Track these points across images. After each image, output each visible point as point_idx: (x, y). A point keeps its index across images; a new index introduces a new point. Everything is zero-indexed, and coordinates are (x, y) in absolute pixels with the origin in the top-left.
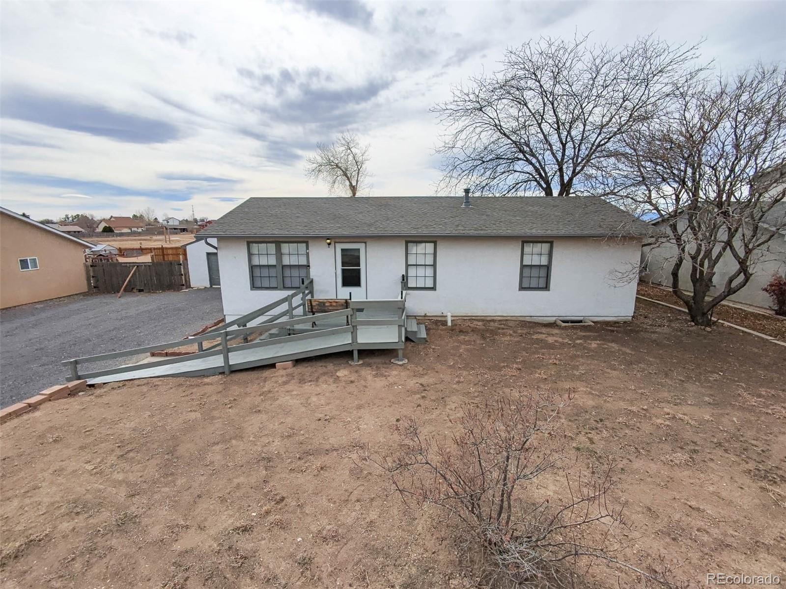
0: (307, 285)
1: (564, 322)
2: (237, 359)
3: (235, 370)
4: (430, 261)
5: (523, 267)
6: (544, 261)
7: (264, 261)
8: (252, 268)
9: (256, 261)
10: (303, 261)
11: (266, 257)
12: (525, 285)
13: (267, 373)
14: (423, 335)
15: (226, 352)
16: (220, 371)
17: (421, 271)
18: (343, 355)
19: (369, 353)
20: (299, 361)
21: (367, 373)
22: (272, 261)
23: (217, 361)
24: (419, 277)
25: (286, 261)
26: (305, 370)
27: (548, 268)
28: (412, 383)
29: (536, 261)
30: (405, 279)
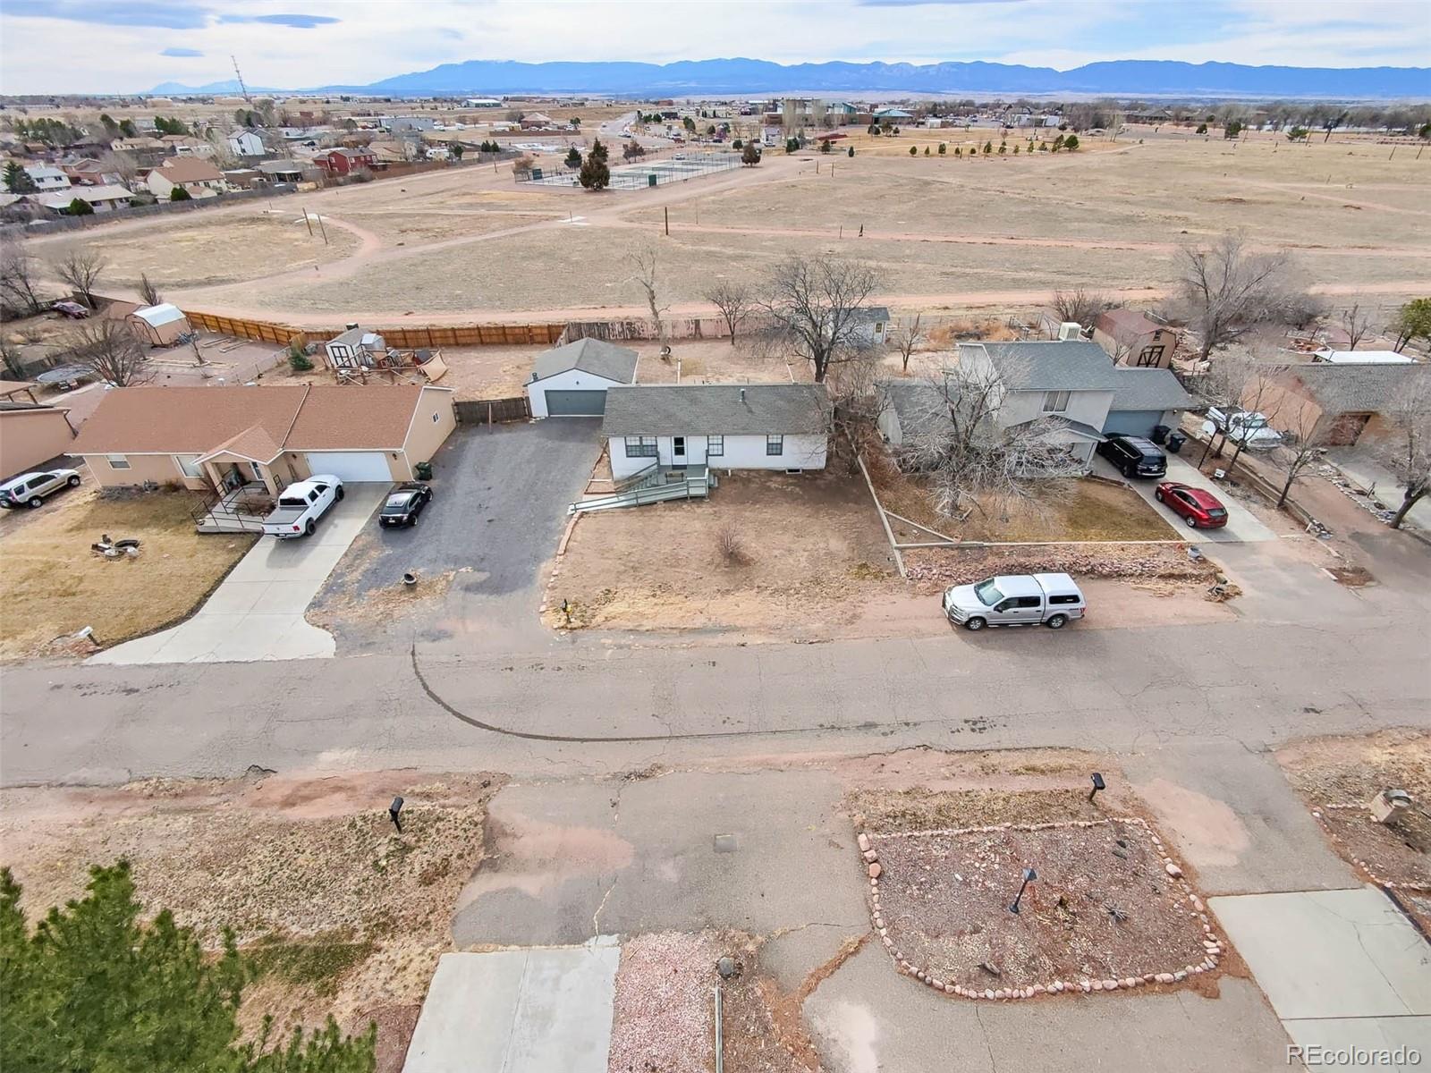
0: (657, 455)
1: (790, 471)
2: (640, 501)
3: (640, 505)
4: (720, 442)
5: (768, 444)
6: (779, 441)
7: (633, 444)
8: (627, 446)
9: (629, 444)
10: (654, 443)
11: (634, 441)
12: (770, 451)
13: (655, 506)
14: (716, 485)
15: (637, 498)
16: (635, 506)
17: (716, 447)
18: (684, 499)
19: (694, 498)
20: (665, 501)
21: (694, 506)
22: (638, 443)
23: (634, 502)
24: (715, 450)
25: (644, 443)
26: (667, 505)
27: (781, 444)
28: (711, 511)
29: (775, 441)
30: (708, 451)
